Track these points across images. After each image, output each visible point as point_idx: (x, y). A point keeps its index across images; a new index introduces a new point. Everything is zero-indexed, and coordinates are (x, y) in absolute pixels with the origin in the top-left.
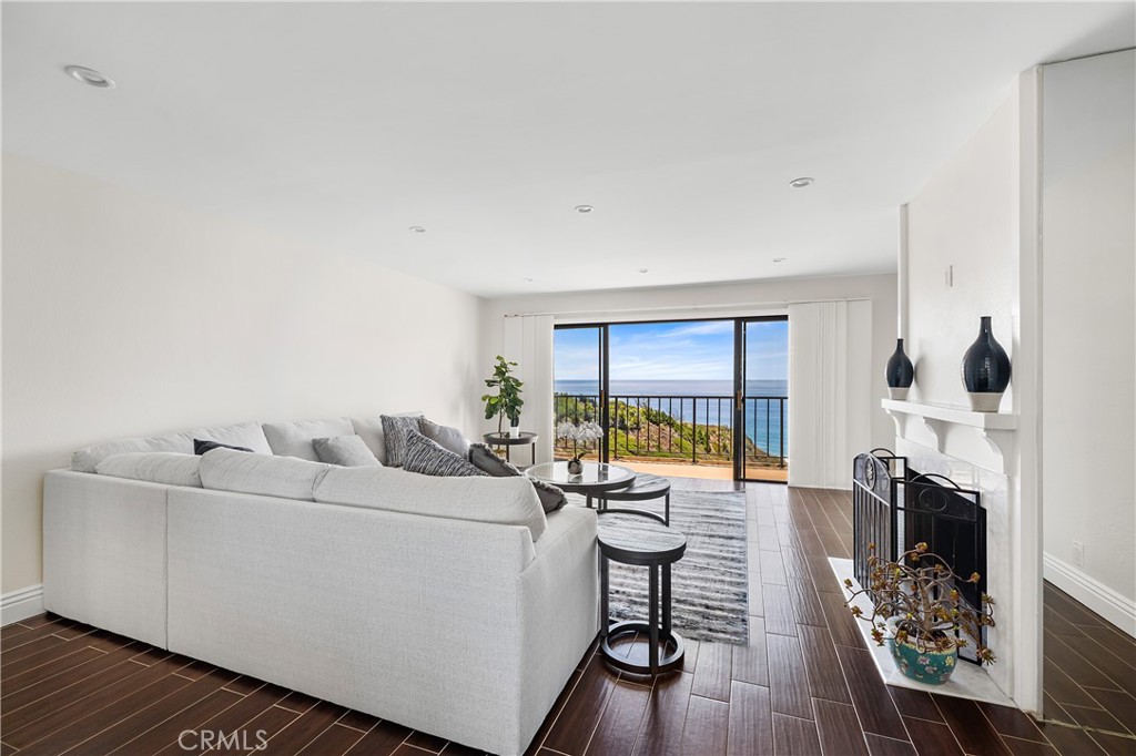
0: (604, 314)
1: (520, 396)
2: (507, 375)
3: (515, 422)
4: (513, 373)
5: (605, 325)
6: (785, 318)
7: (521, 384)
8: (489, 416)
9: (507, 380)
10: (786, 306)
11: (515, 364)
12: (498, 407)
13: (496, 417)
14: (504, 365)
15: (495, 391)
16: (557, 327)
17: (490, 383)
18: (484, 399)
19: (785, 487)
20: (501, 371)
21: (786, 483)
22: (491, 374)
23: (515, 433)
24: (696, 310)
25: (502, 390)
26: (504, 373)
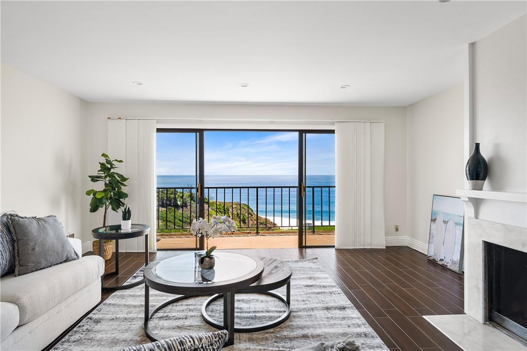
0: (200, 122)
1: (124, 189)
2: (112, 171)
3: (127, 215)
4: (119, 169)
5: (201, 131)
6: (332, 132)
7: (125, 179)
8: (94, 209)
9: (112, 176)
10: (333, 124)
11: (121, 161)
12: (104, 201)
13: (101, 210)
14: (109, 162)
15: (100, 186)
16: (159, 130)
17: (94, 179)
18: (88, 193)
19: (334, 249)
20: (106, 168)
21: (334, 247)
22: (95, 170)
23: (127, 227)
24: (272, 123)
25: (106, 184)
26: (109, 169)
